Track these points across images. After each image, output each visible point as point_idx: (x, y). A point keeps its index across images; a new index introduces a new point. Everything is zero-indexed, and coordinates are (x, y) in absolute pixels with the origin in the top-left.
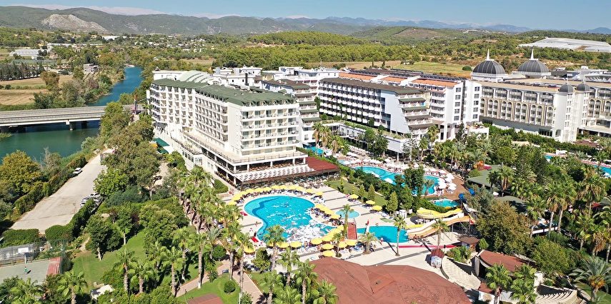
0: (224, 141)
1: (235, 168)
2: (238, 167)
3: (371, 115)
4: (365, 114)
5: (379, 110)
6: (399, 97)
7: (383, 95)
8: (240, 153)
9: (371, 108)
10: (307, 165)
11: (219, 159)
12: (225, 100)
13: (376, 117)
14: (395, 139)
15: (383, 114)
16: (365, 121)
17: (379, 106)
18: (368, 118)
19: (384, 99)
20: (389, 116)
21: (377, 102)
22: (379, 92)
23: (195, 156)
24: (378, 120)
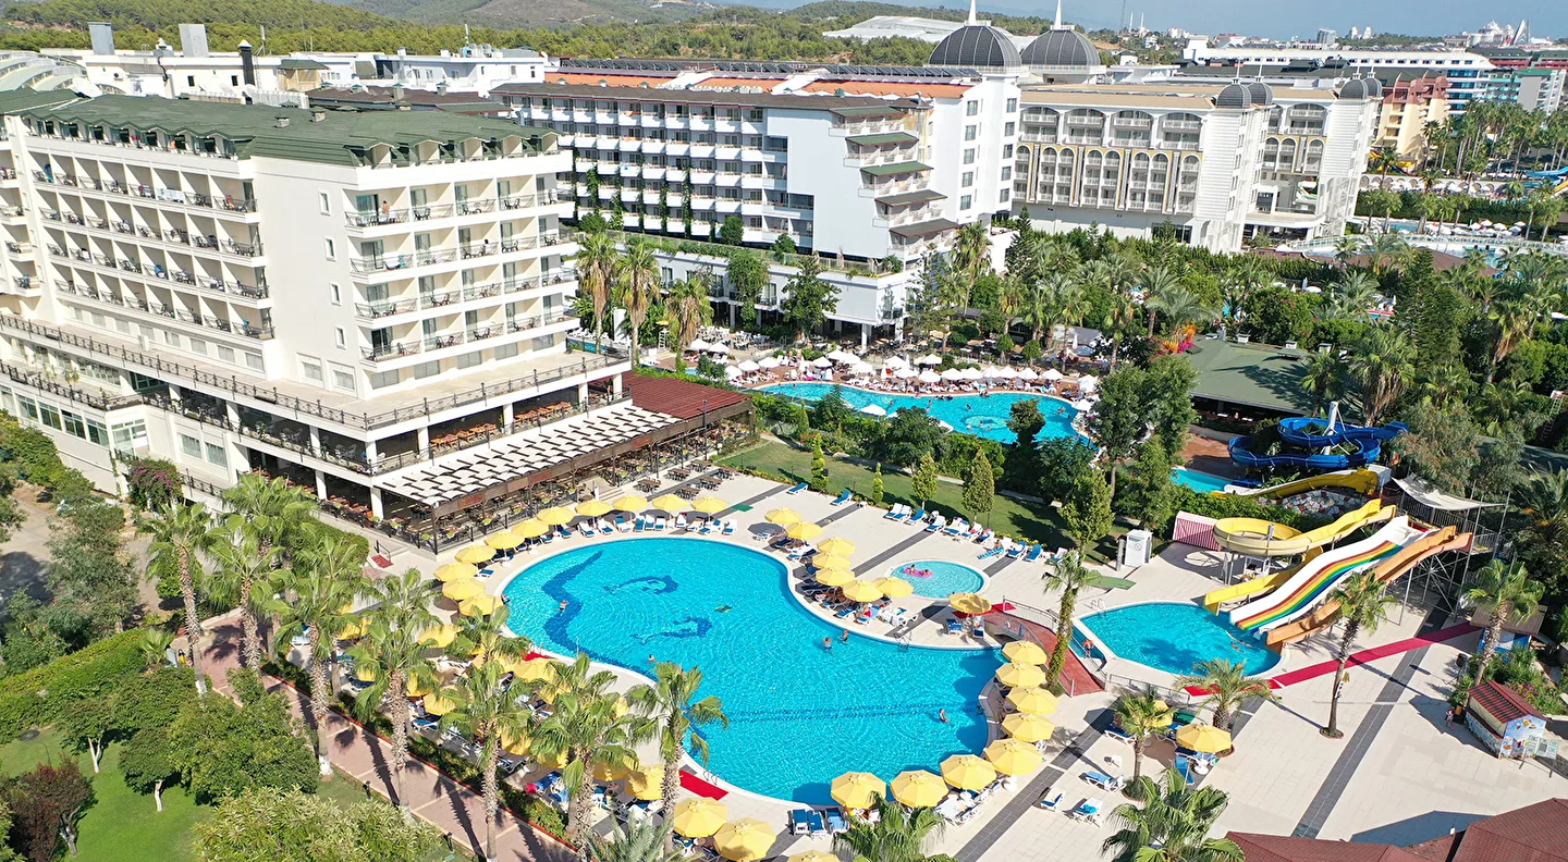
0: (253, 333)
1: (371, 452)
2: (382, 445)
3: (726, 206)
4: (700, 203)
5: (764, 182)
6: (847, 131)
7: (776, 126)
8: (364, 382)
9: (726, 180)
10: (629, 403)
11: (250, 418)
12: (235, 147)
13: (750, 209)
14: (855, 280)
15: (780, 198)
16: (702, 229)
17: (756, 168)
18: (710, 216)
19: (780, 144)
20: (806, 202)
21: (751, 155)
22: (757, 115)
23: (111, 419)
24: (756, 222)
